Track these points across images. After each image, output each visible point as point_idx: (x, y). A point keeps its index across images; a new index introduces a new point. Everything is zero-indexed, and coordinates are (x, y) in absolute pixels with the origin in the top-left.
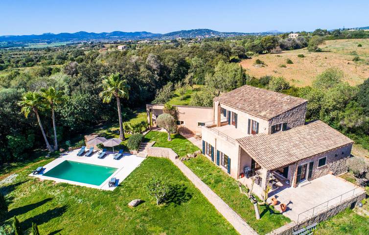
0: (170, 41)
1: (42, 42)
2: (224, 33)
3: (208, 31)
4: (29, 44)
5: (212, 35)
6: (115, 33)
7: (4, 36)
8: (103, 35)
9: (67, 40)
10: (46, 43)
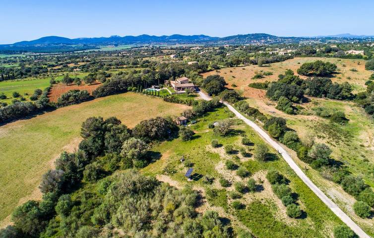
0: (218, 48)
1: (110, 45)
2: (280, 38)
3: (265, 36)
4: (101, 47)
5: (269, 40)
6: (175, 36)
7: (79, 38)
8: (163, 39)
9: (131, 43)
10: (114, 46)
